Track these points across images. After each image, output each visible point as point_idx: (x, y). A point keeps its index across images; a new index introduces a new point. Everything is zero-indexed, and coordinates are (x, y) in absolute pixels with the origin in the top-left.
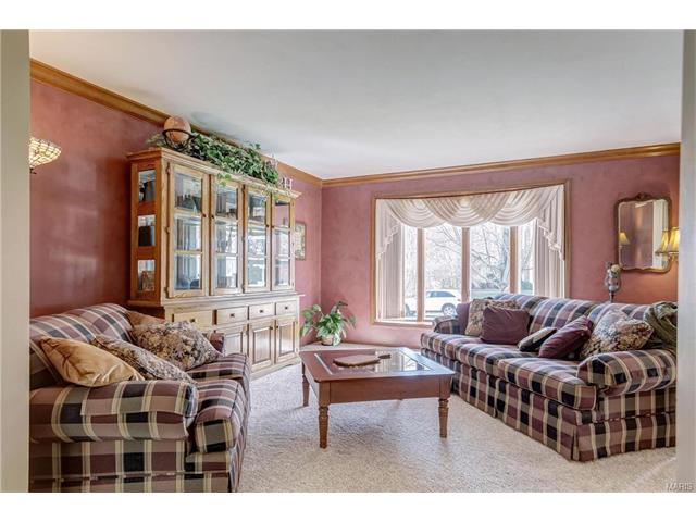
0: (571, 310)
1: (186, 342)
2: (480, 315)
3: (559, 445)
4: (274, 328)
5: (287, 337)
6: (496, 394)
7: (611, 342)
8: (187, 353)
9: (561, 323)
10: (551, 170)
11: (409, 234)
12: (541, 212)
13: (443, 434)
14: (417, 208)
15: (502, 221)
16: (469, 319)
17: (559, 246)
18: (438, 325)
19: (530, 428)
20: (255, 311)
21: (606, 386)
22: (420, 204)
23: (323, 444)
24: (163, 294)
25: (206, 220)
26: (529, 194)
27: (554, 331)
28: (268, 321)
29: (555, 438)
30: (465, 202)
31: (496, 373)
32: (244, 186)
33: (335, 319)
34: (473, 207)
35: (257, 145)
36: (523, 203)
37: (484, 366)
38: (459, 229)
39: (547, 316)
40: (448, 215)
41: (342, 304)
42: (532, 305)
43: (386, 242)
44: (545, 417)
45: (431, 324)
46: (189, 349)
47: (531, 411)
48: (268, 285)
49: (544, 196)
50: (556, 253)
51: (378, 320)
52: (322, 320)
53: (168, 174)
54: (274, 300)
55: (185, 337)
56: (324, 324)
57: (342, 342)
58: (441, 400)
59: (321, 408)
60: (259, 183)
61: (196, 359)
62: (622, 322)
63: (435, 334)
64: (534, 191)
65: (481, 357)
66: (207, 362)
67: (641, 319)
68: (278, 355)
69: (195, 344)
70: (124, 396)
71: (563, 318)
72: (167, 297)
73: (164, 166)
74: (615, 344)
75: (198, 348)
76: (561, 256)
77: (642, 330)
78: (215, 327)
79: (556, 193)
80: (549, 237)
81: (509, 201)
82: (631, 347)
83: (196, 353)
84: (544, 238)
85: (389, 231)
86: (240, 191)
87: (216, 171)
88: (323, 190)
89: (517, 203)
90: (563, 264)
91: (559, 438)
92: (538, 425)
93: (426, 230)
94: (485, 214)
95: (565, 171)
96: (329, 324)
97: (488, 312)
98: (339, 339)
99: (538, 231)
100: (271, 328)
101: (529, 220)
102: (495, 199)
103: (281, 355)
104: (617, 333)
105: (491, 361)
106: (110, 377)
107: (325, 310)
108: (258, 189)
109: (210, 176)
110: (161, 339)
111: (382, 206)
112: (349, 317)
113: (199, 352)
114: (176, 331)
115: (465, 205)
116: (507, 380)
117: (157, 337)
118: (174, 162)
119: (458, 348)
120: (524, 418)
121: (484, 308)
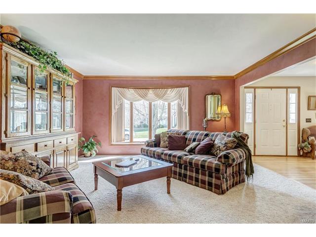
0: (202, 135)
1: (31, 164)
2: (166, 139)
3: (213, 189)
4: (66, 151)
5: (72, 155)
6: (183, 171)
7: (224, 147)
8: (34, 171)
9: (199, 140)
10: (184, 82)
11: (127, 104)
12: (180, 97)
13: (169, 192)
14: (130, 92)
15: (166, 100)
16: (161, 141)
17: (187, 111)
18: (148, 144)
19: (200, 184)
20: (57, 142)
21: (229, 164)
22: (132, 91)
23: (119, 209)
24: (3, 135)
25: (30, 91)
26: (176, 90)
27: (199, 144)
28: (63, 147)
29: (212, 186)
30: (151, 91)
31: (182, 163)
32: (50, 73)
33: (92, 144)
34: (154, 93)
35: (55, 52)
36: (174, 93)
37: (176, 160)
38: (148, 102)
39: (193, 138)
40: (144, 97)
41: (95, 137)
42: (185, 134)
43: (117, 107)
44: (207, 178)
45: (144, 143)
46: (34, 168)
47: (200, 177)
48: (63, 128)
49: (182, 91)
50: (186, 113)
51: (112, 143)
52: (86, 145)
53: (7, 61)
54: (66, 136)
55: (30, 161)
56: (87, 147)
57: (96, 155)
58: (167, 177)
59: (118, 190)
60: (60, 74)
61: (40, 173)
62: (226, 139)
63: (147, 148)
64: (178, 89)
65: (175, 156)
66: (46, 174)
67: (231, 137)
68: (68, 165)
69: (37, 165)
70: (25, 208)
71: (200, 138)
72: (6, 137)
73: (4, 55)
74: (226, 147)
75: (40, 167)
76: (187, 115)
77: (235, 141)
78: (36, 153)
79: (186, 90)
80: (183, 107)
81: (168, 92)
82: (231, 148)
83: (39, 170)
84: (181, 108)
85: (118, 102)
86: (48, 76)
87: (37, 64)
88: (83, 80)
89: (171, 93)
90: (188, 117)
91: (214, 186)
92: (203, 182)
93: (134, 103)
94: (160, 97)
95: (189, 82)
96: (89, 147)
97: (170, 137)
98: (95, 153)
99: (179, 105)
100: (65, 151)
101: (176, 100)
102: (163, 91)
103: (69, 165)
104: (226, 143)
105: (180, 158)
106: (9, 197)
107: (87, 140)
108: (58, 76)
109: (32, 65)
110: (14, 164)
111: (115, 90)
112: (98, 142)
113: (41, 169)
114: (23, 158)
115: (151, 92)
116: (188, 165)
117: (11, 163)
118: (11, 54)
119: (162, 154)
120: (197, 180)
121: (168, 136)
